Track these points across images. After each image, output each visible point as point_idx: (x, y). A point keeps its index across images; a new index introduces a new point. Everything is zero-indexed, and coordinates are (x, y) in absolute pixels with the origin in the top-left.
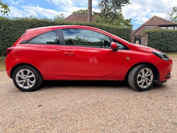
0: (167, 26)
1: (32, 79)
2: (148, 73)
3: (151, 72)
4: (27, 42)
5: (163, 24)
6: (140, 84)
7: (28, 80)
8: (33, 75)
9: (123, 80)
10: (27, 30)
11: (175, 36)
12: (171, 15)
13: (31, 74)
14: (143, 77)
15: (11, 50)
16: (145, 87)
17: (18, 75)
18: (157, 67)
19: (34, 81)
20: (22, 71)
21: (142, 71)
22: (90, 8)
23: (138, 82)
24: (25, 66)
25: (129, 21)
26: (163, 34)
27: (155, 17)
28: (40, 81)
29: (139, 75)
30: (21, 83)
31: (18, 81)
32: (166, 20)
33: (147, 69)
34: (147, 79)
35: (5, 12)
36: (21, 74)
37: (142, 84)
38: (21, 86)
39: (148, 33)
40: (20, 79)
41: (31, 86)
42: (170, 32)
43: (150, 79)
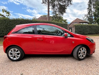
0: (83, 23)
1: (18, 54)
2: (84, 50)
3: (85, 49)
4: (16, 32)
5: (81, 22)
6: (80, 56)
7: (16, 54)
8: (19, 52)
9: (70, 54)
10: (16, 26)
11: (87, 27)
12: (84, 18)
13: (17, 51)
14: (82, 52)
15: (6, 37)
16: (82, 58)
17: (10, 52)
18: (89, 47)
19: (20, 55)
20: (12, 49)
21: (81, 49)
22: (49, 14)
23: (79, 55)
24: (14, 47)
25: (66, 20)
26: (82, 26)
27: (78, 19)
28: (23, 55)
29: (79, 52)
30: (12, 56)
31: (10, 55)
32: (82, 20)
33: (83, 48)
34: (83, 53)
35: (8, 16)
36: (12, 51)
37: (81, 56)
38: (12, 58)
39: (75, 26)
40: (11, 54)
41: (18, 58)
42: (85, 26)
43: (85, 53)
